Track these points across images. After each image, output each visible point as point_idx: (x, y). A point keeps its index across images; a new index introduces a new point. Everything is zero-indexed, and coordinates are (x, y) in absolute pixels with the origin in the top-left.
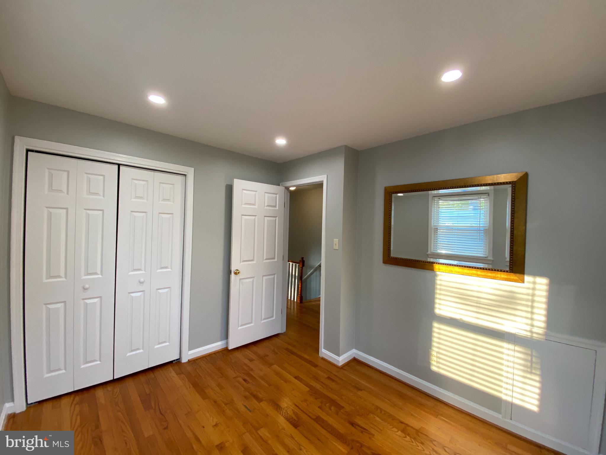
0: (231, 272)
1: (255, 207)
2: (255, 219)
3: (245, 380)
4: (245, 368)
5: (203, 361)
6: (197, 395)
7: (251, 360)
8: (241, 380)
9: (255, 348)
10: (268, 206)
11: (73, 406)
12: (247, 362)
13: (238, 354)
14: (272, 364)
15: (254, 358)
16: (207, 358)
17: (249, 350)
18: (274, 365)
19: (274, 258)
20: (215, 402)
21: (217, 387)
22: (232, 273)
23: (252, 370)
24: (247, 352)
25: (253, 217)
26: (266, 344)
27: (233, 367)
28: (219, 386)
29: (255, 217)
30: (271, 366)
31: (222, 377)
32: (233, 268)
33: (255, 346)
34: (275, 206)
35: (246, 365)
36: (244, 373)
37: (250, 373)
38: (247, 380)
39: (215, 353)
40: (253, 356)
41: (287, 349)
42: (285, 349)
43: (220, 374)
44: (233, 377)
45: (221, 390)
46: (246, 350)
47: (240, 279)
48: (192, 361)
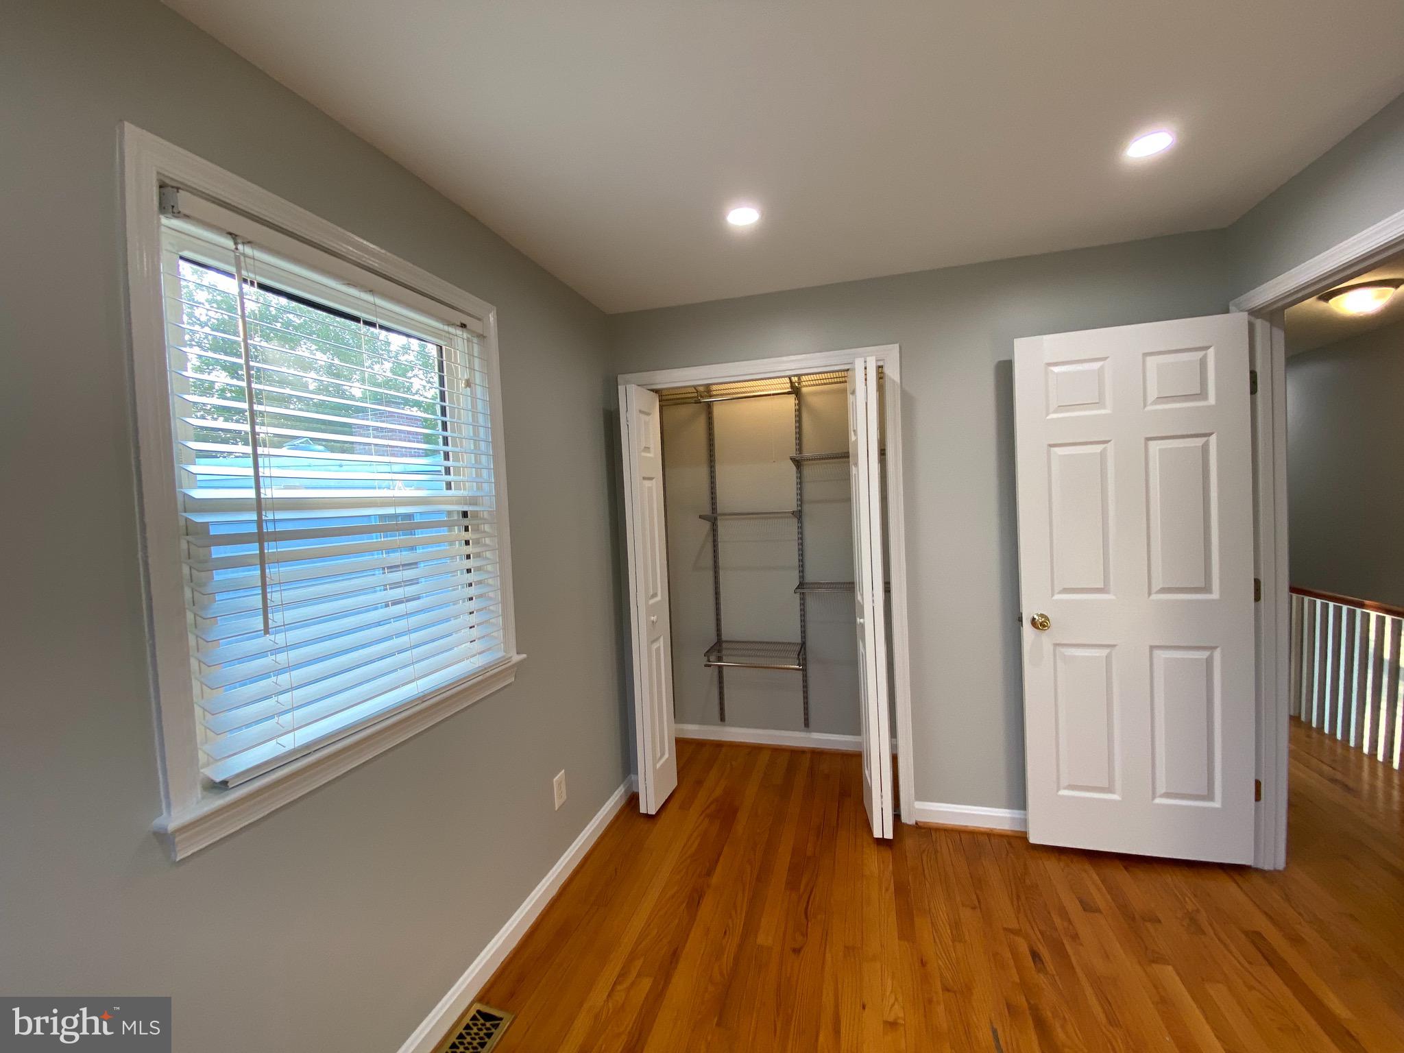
0: (1020, 620)
1: (1103, 412)
2: (1103, 454)
3: (1035, 955)
4: (1057, 921)
5: (949, 840)
6: (893, 918)
7: (1088, 907)
8: (1023, 948)
9: (1121, 876)
10: (1161, 399)
11: (702, 818)
12: (1073, 907)
13: (1052, 867)
14: (1158, 959)
15: (1101, 903)
16: (963, 836)
17: (1098, 874)
18: (1169, 964)
19: (1207, 589)
20: (923, 964)
21: (948, 927)
22: (1027, 626)
23: (1075, 937)
24: (1090, 876)
25: (1098, 449)
26: (1172, 879)
27: (1018, 897)
28: (956, 925)
29: (1102, 446)
30: (1153, 962)
31: (974, 908)
32: (1029, 610)
33: (1126, 868)
34: (1202, 395)
35: (1063, 913)
36: (1042, 933)
37: (1063, 944)
38: (1041, 960)
39: (990, 835)
40: (1100, 898)
41: (1256, 938)
42: (1246, 933)
43: (974, 897)
44: (1005, 926)
45: (953, 941)
46: (1087, 866)
47: (1056, 645)
48: (924, 828)
